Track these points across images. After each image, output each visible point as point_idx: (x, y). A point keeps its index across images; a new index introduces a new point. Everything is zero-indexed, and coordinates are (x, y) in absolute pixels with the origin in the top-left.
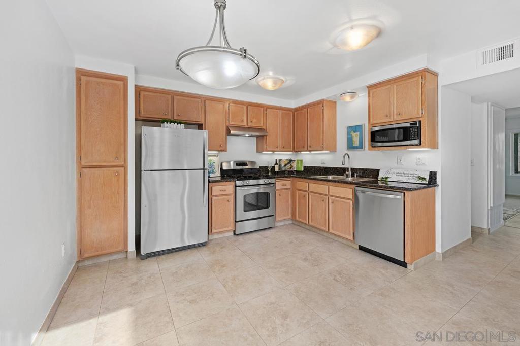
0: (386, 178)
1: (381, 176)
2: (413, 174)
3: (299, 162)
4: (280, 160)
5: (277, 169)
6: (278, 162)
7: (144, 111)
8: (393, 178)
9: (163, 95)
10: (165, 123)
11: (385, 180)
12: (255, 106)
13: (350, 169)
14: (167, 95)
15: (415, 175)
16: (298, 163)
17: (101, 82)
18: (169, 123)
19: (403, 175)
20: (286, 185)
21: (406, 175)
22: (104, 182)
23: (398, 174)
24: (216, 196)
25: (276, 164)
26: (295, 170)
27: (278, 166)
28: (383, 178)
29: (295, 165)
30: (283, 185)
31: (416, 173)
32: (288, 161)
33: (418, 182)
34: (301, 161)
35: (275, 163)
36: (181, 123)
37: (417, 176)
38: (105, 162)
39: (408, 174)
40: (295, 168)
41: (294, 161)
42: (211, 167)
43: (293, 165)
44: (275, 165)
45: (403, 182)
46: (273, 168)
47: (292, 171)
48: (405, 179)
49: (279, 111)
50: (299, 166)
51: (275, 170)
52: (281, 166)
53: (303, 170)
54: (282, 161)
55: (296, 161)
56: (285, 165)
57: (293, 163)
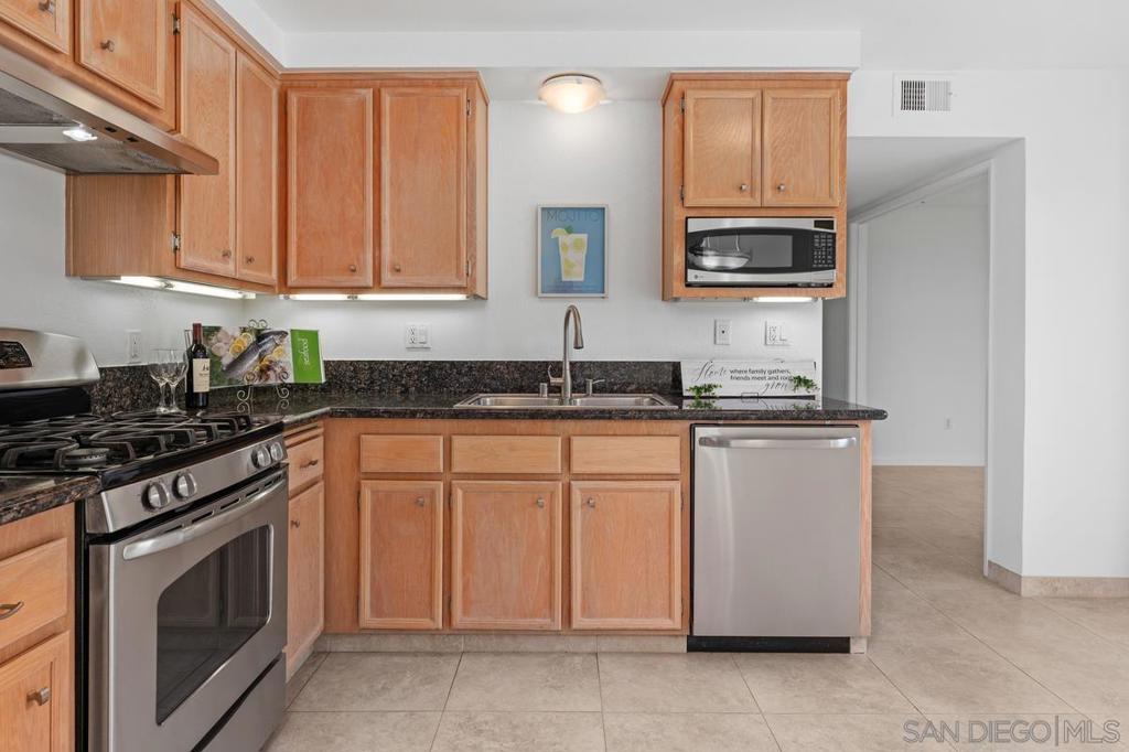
0: (709, 388)
1: (689, 382)
2: (774, 371)
3: (305, 342)
4: (213, 331)
5: (202, 384)
8: (727, 386)
11: (704, 392)
15: (780, 375)
16: (297, 346)
19: (750, 375)
21: (758, 374)
23: (737, 375)
25: (197, 351)
26: (291, 380)
27: (207, 362)
28: (698, 389)
29: (283, 355)
31: (782, 367)
32: (252, 338)
33: (797, 393)
34: (312, 337)
35: (191, 343)
37: (786, 375)
39: (762, 371)
40: (291, 372)
43: (274, 356)
44: (193, 354)
45: (758, 397)
46: (186, 373)
47: (270, 389)
48: (758, 387)
50: (307, 362)
51: (195, 391)
52: (220, 363)
53: (323, 380)
54: (220, 335)
55: (289, 336)
56: (241, 358)
57: (277, 345)
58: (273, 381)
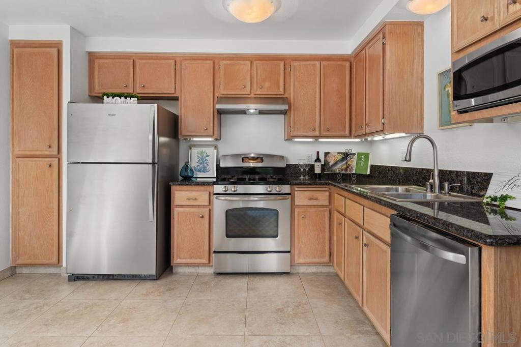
0: (503, 199)
1: (492, 191)
3: (363, 158)
4: (326, 154)
5: (318, 170)
6: (322, 157)
7: (99, 86)
9: (123, 60)
10: (105, 97)
11: (498, 203)
12: (269, 60)
13: (436, 173)
14: (127, 60)
16: (359, 159)
17: (34, 53)
18: (111, 97)
20: (316, 199)
22: (37, 175)
24: (182, 206)
25: (318, 160)
26: (354, 172)
27: (320, 164)
28: (495, 198)
29: (353, 162)
30: (310, 199)
32: (342, 156)
34: (367, 156)
35: (315, 157)
36: (131, 97)
38: (37, 151)
40: (354, 169)
41: (354, 154)
42: (203, 163)
43: (349, 163)
44: (316, 161)
46: (312, 167)
47: (349, 175)
49: (318, 63)
50: (362, 165)
51: (316, 172)
52: (329, 164)
53: (368, 173)
54: (330, 155)
55: (356, 155)
56: (336, 163)
57: (351, 158)
58: (348, 172)
